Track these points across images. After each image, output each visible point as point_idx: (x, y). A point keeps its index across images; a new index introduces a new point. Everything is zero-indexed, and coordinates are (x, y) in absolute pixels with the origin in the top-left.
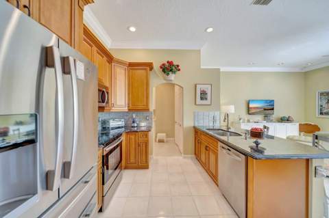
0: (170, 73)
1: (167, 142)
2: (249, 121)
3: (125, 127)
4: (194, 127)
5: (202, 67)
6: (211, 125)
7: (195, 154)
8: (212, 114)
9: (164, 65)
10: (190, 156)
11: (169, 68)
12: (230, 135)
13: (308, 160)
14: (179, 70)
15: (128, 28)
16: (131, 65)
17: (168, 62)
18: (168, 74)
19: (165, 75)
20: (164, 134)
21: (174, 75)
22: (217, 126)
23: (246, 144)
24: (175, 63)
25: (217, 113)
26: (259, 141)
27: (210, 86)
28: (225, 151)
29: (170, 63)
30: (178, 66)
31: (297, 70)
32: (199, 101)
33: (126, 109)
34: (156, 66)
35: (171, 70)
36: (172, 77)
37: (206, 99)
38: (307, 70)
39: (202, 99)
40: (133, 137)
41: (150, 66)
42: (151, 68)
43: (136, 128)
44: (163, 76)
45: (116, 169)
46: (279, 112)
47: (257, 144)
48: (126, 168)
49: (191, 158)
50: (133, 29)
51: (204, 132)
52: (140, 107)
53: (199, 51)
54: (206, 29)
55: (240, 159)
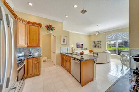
0: (51, 30)
1: (47, 61)
2: (77, 50)
3: (25, 56)
4: (61, 53)
5: (64, 30)
6: (66, 52)
7: (61, 64)
8: (67, 48)
9: (47, 26)
10: (59, 65)
11: (50, 28)
12: (74, 55)
13: (93, 60)
14: (55, 29)
15: (28, 3)
16: (29, 23)
17: (49, 25)
18: (50, 31)
19: (48, 31)
20: (46, 58)
21: (52, 31)
22: (69, 52)
23: (79, 57)
24: (53, 26)
25: (69, 48)
26: (83, 56)
27: (66, 37)
28: (73, 60)
29: (51, 26)
30: (54, 28)
31: (88, 34)
32: (62, 43)
33: (26, 46)
34: (44, 26)
35: (51, 29)
36: (51, 32)
37: (65, 42)
38: (90, 35)
39: (63, 42)
40: (31, 61)
41: (40, 25)
42: (41, 27)
43: (32, 56)
44: (47, 31)
45: (22, 79)
46: (85, 47)
47: (82, 57)
48: (26, 78)
49: (59, 66)
50: (31, 4)
51: (65, 55)
52: (35, 45)
53: (62, 23)
54: (66, 16)
55: (78, 62)
